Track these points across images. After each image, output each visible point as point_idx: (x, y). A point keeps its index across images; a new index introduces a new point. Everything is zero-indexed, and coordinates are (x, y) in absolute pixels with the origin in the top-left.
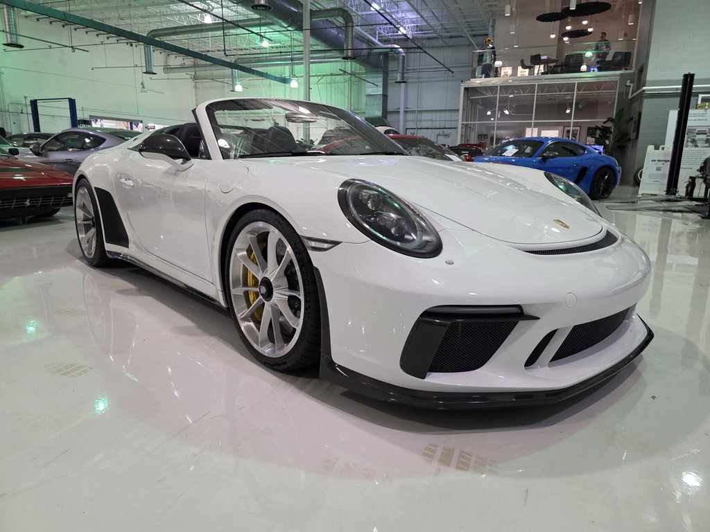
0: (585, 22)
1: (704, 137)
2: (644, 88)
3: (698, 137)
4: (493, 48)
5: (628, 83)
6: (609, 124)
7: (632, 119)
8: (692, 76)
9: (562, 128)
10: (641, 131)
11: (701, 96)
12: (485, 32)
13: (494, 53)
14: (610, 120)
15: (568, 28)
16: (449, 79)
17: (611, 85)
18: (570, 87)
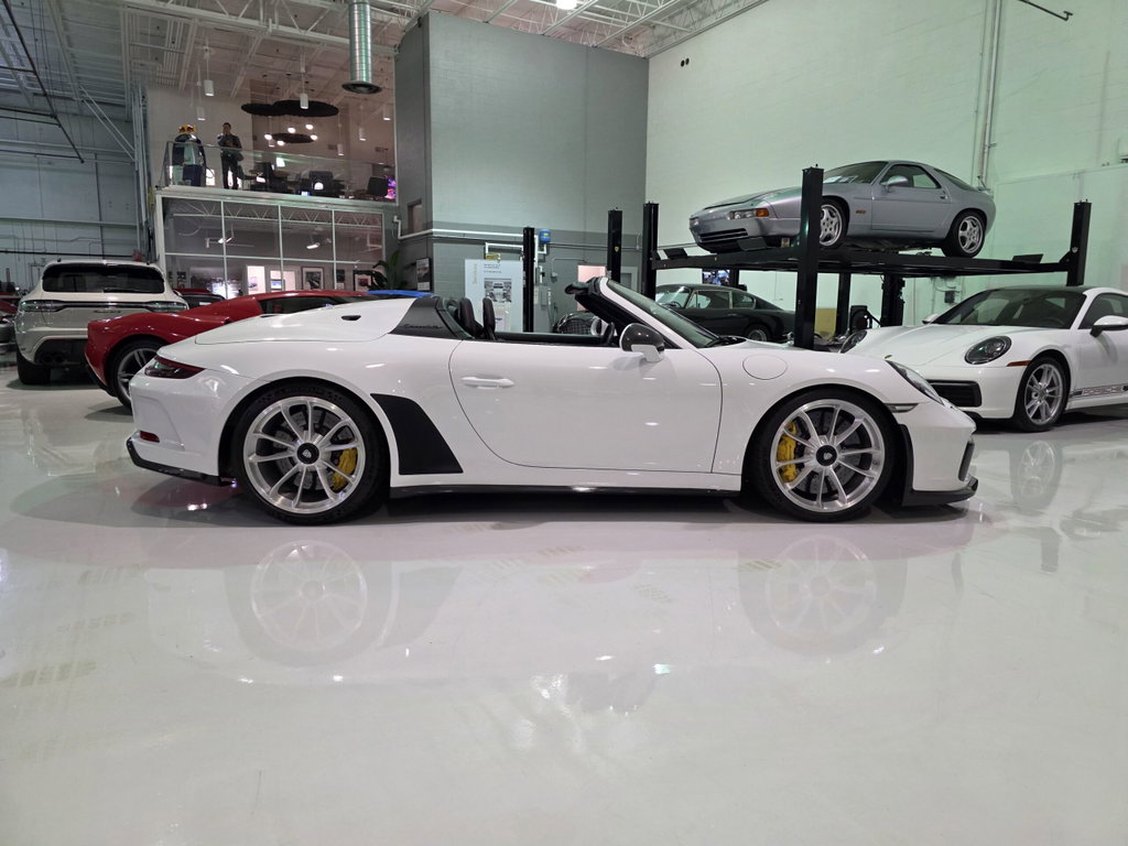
0: (309, 127)
1: (501, 291)
2: (434, 230)
3: (496, 291)
4: (198, 141)
5: (395, 220)
6: (381, 270)
7: (414, 264)
8: (532, 230)
9: (298, 269)
10: (435, 281)
11: (487, 245)
12: (117, 101)
13: (201, 149)
14: (380, 263)
15: (292, 130)
16: (41, 166)
17: (372, 219)
18: (324, 216)
